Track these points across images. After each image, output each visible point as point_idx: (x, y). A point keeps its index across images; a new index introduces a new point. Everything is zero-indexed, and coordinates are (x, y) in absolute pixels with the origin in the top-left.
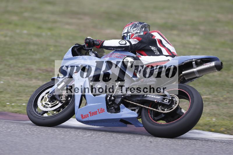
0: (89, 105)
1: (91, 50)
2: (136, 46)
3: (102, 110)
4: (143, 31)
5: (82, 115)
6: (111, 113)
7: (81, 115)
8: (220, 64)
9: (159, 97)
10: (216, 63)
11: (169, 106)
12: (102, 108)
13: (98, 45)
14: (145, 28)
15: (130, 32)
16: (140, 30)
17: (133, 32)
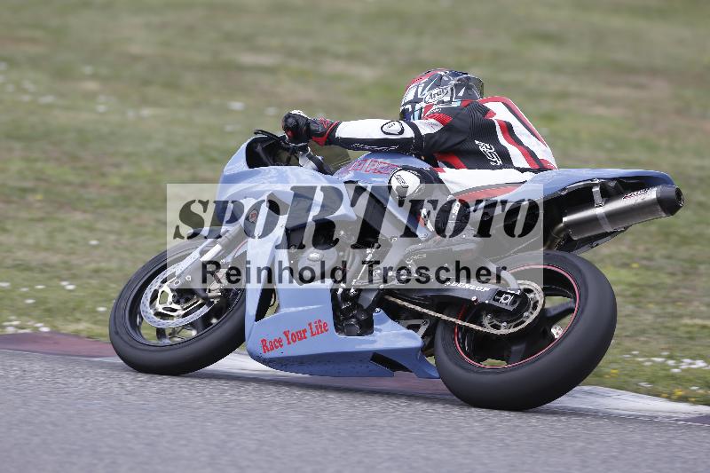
0: (283, 311)
1: (304, 149)
2: (434, 140)
3: (320, 326)
4: (460, 98)
5: (265, 340)
6: (349, 334)
7: (262, 341)
8: (674, 194)
9: (485, 289)
10: (662, 192)
11: (513, 316)
12: (320, 321)
13: (322, 134)
14: (469, 88)
15: (421, 100)
16: (452, 94)
17: (431, 100)
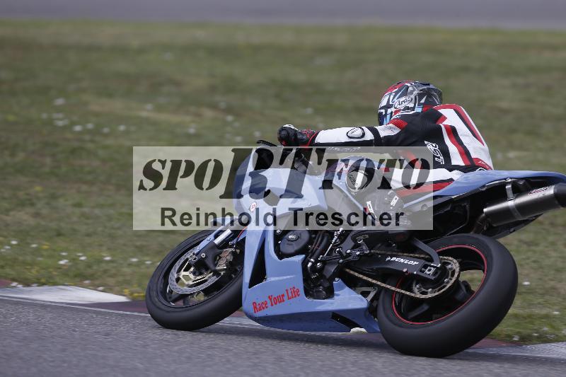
0: (268, 280)
3: (294, 292)
4: (422, 104)
7: (253, 303)
9: (415, 263)
10: (559, 189)
12: (294, 288)
14: (429, 96)
15: (392, 106)
16: (416, 102)
17: (399, 107)
